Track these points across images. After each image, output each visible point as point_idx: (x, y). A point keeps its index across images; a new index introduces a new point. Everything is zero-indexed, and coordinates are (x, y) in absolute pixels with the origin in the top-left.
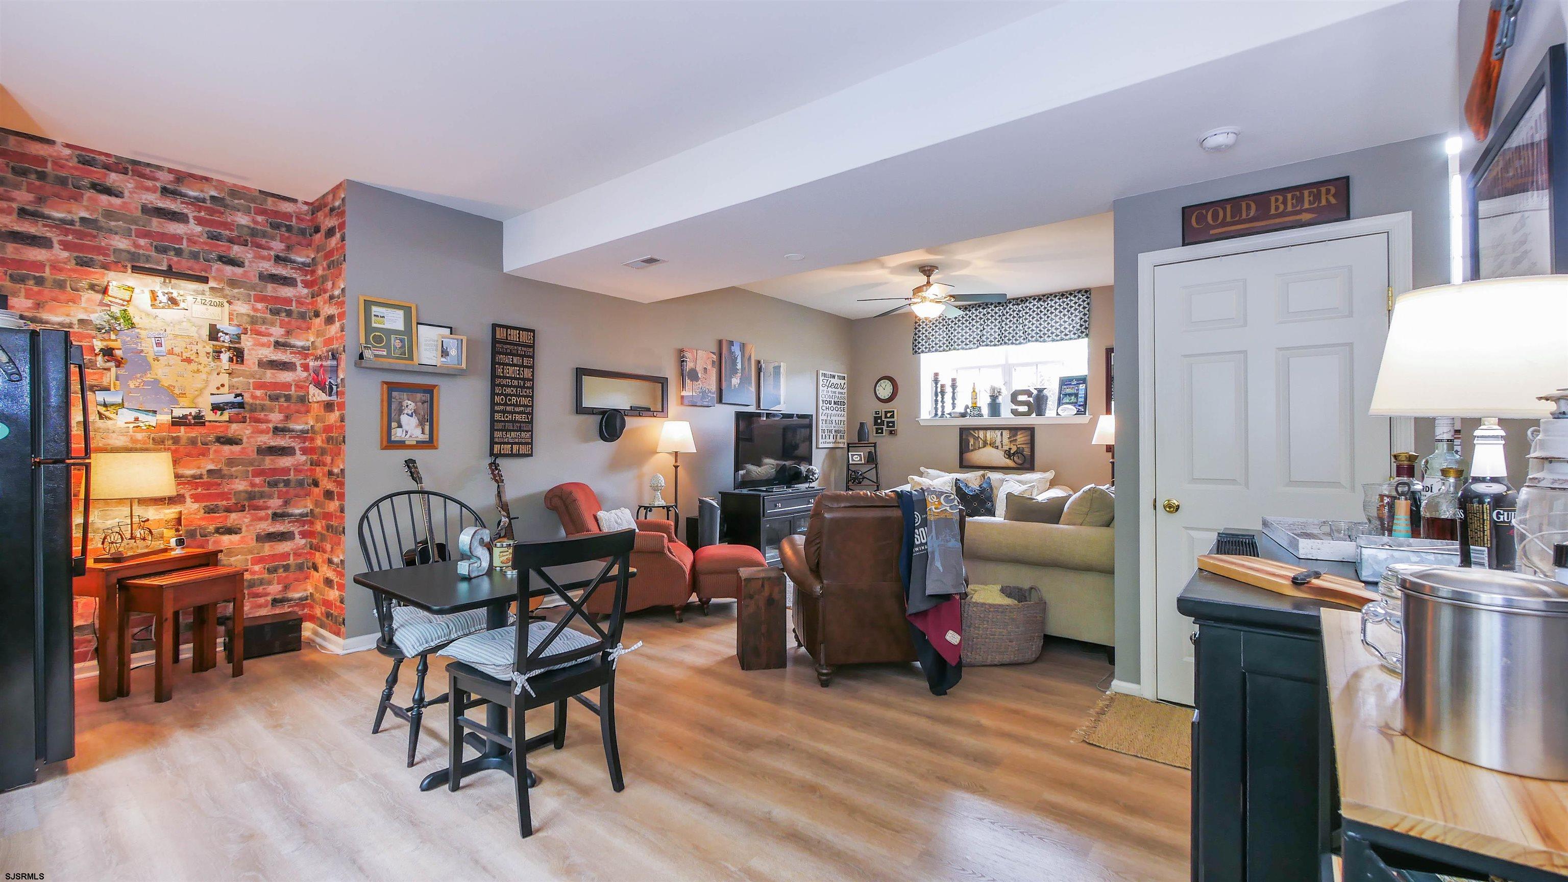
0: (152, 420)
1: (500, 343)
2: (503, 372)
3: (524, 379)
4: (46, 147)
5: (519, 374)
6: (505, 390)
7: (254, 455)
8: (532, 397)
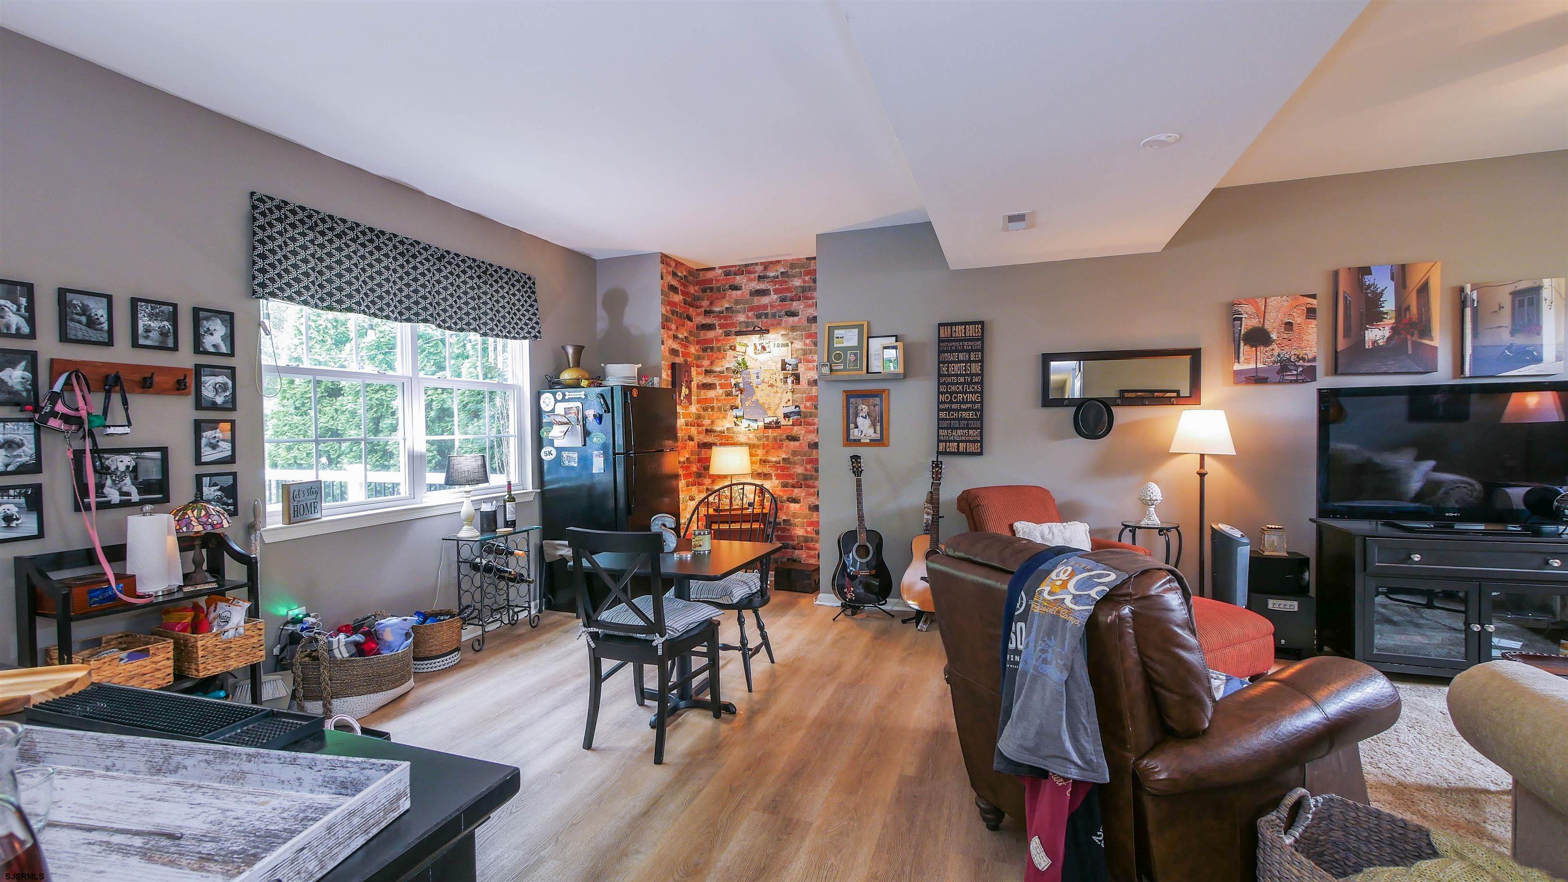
0: (754, 425)
1: (944, 341)
2: (947, 371)
3: (971, 375)
4: (712, 272)
5: (965, 370)
6: (950, 388)
7: (807, 449)
8: (981, 393)
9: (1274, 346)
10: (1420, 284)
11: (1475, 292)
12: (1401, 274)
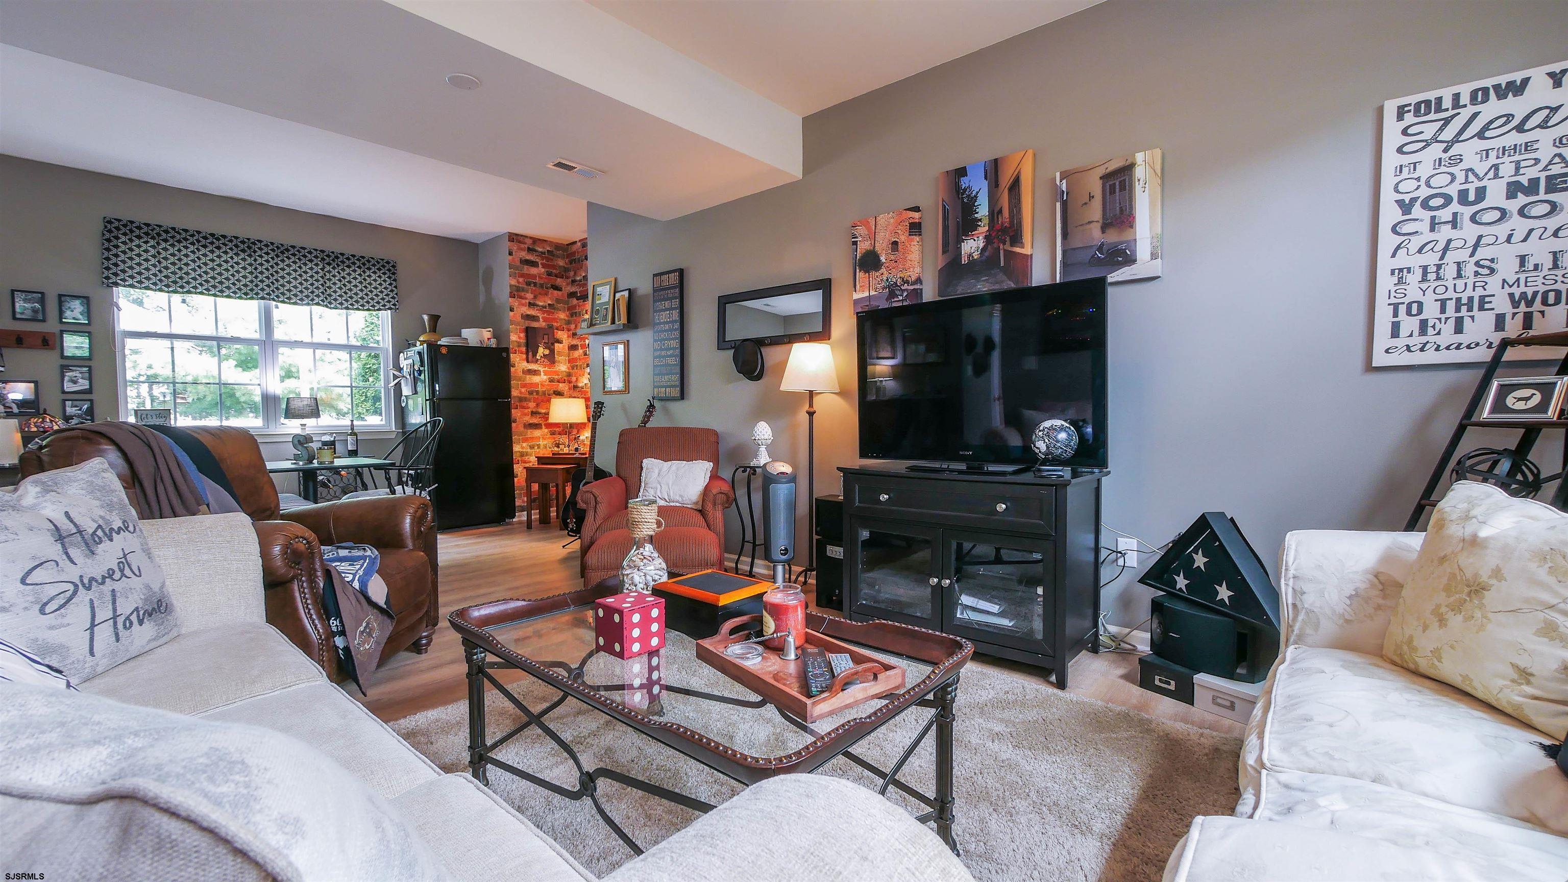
1: (656, 291)
2: (658, 319)
3: (673, 322)
5: (669, 318)
6: (660, 336)
8: (681, 339)
9: (883, 270)
10: (1011, 180)
11: (1064, 181)
12: (994, 169)
